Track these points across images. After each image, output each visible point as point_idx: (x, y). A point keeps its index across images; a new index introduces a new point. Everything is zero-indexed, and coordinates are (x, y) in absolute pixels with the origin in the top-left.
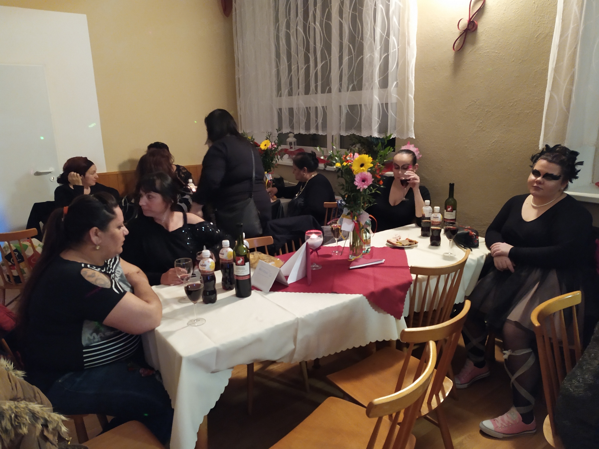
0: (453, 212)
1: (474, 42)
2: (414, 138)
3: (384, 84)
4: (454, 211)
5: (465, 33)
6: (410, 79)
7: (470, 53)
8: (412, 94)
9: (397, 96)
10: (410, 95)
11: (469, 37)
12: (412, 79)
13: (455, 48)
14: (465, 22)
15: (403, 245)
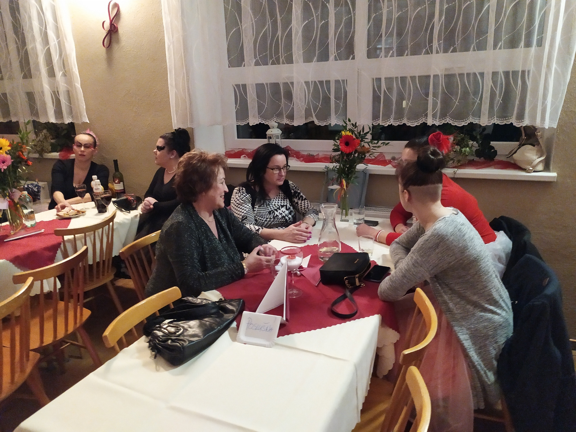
0: (120, 183)
1: (118, 41)
2: (89, 122)
3: (52, 73)
4: (122, 183)
5: (109, 35)
6: (74, 70)
7: (118, 51)
8: (78, 84)
9: (65, 85)
10: (76, 84)
11: (114, 36)
12: (76, 70)
13: (105, 45)
14: (107, 25)
15: (70, 216)
